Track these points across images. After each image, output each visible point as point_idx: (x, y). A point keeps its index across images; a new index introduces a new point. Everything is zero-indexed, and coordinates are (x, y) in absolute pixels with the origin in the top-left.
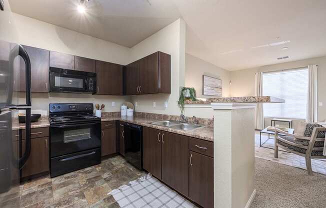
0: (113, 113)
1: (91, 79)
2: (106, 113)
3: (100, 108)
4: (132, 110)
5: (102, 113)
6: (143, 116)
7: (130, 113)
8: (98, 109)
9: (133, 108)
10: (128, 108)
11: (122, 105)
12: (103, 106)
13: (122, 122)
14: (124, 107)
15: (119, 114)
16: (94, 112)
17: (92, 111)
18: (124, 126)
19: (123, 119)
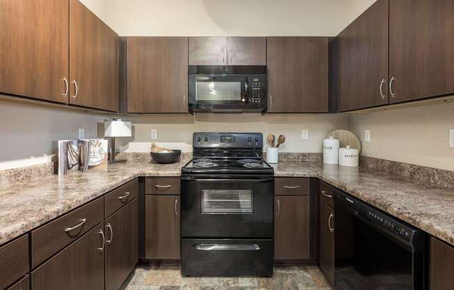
0: (304, 155)
1: (255, 80)
2: (289, 154)
3: (276, 143)
4: (355, 152)
5: (280, 155)
6: (393, 172)
7: (348, 158)
8: (273, 146)
9: (359, 145)
10: (342, 145)
11: (327, 137)
12: (282, 140)
13: (328, 186)
14: (331, 143)
15: (319, 159)
16: (264, 151)
17: (261, 148)
18: (335, 197)
19: (329, 175)
